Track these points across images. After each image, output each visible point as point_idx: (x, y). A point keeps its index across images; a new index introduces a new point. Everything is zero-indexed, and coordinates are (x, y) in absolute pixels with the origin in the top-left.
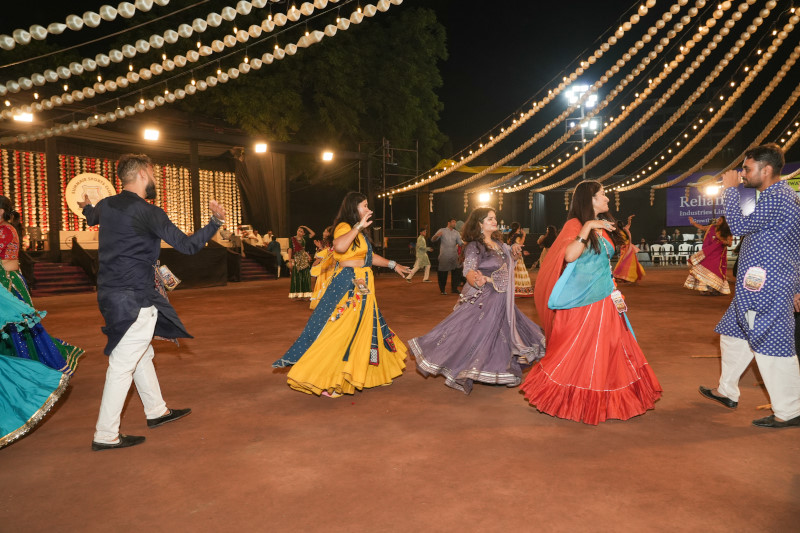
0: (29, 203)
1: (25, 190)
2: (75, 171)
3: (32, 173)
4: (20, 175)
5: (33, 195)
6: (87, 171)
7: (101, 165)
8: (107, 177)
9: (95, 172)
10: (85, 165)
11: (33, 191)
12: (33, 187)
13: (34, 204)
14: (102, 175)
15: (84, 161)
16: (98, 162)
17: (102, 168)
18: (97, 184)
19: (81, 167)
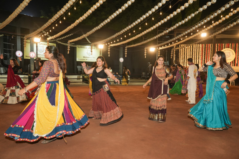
0: (209, 58)
1: (208, 55)
2: (223, 48)
3: (210, 50)
4: (207, 51)
5: (210, 56)
6: (226, 48)
7: (231, 45)
8: (233, 49)
9: (229, 48)
10: (226, 46)
11: (210, 55)
12: (210, 54)
13: (210, 58)
14: (231, 48)
15: (226, 45)
16: (230, 44)
17: (231, 46)
18: (229, 51)
19: (225, 46)
